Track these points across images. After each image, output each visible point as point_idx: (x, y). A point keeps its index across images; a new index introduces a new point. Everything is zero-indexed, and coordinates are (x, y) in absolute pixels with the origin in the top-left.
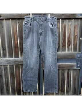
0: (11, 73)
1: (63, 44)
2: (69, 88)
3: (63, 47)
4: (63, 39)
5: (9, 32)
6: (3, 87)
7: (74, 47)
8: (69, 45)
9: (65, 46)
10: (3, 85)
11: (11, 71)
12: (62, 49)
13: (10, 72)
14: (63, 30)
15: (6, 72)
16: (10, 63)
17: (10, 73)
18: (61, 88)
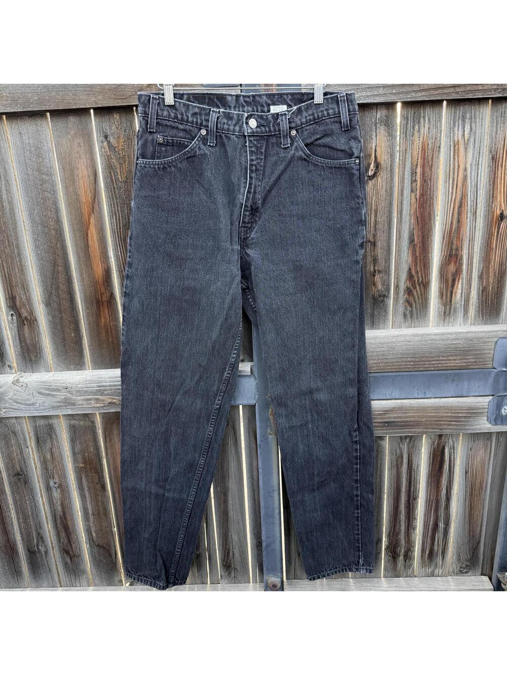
0: (79, 457)
1: (410, 276)
2: (439, 535)
3: (409, 291)
4: (412, 241)
5: (45, 199)
6: (41, 538)
7: (483, 291)
8: (449, 282)
9: (426, 285)
10: (39, 526)
11: (78, 448)
12: (401, 309)
13: (74, 454)
14: (413, 181)
15: (49, 456)
16: (67, 403)
17: (75, 460)
18: (389, 536)
